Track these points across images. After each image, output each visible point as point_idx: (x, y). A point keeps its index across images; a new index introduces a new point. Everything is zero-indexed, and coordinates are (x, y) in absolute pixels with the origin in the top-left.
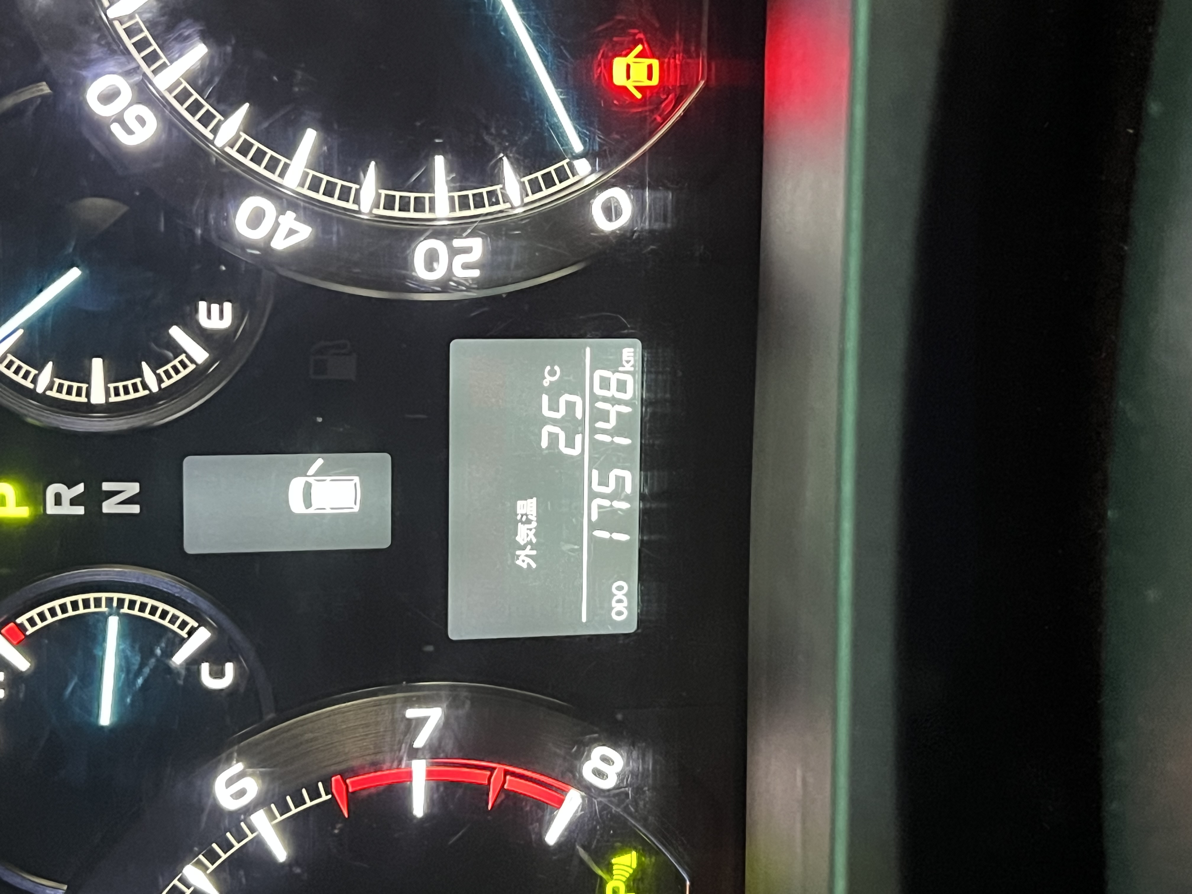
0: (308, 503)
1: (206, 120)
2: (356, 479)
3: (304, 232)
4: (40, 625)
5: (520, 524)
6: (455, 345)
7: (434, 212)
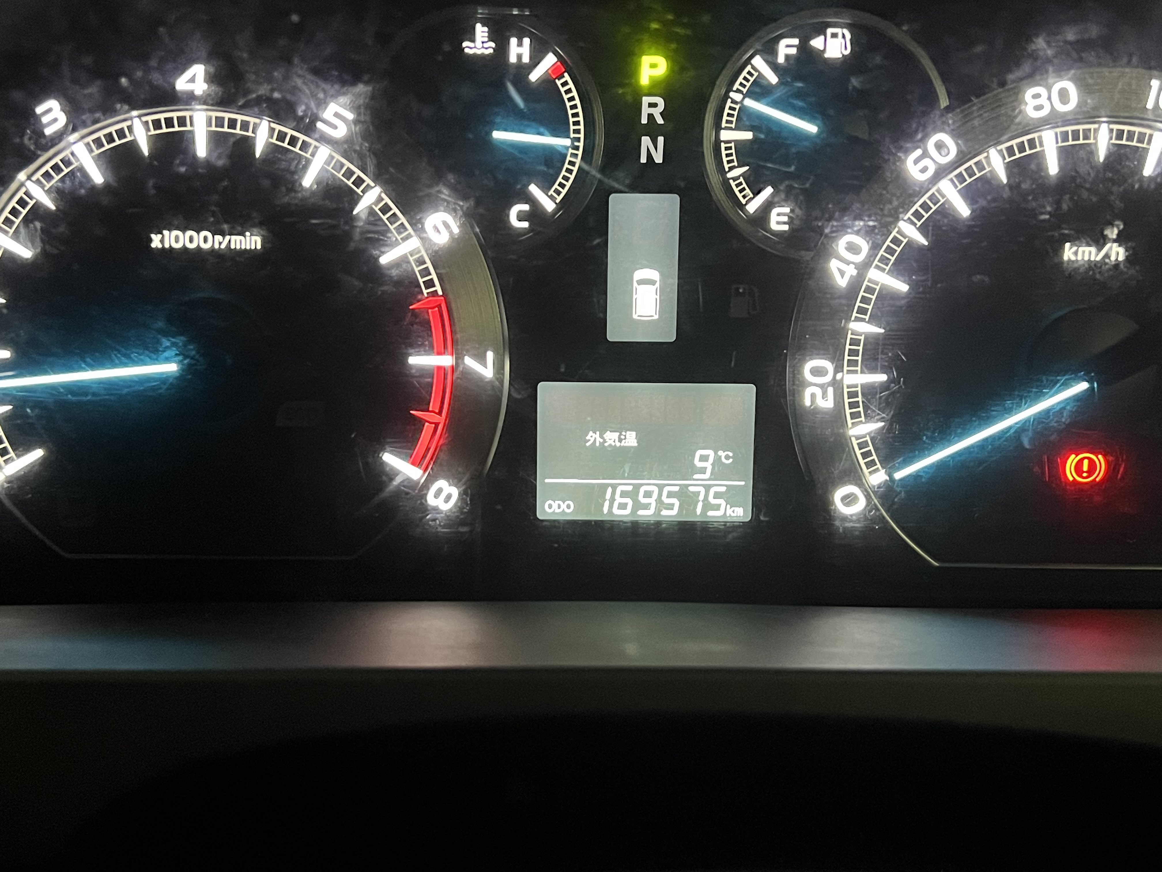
0: (642, 282)
1: (918, 215)
2: (656, 317)
3: (842, 282)
4: (563, 90)
5: (618, 434)
6: (752, 388)
7: (847, 373)
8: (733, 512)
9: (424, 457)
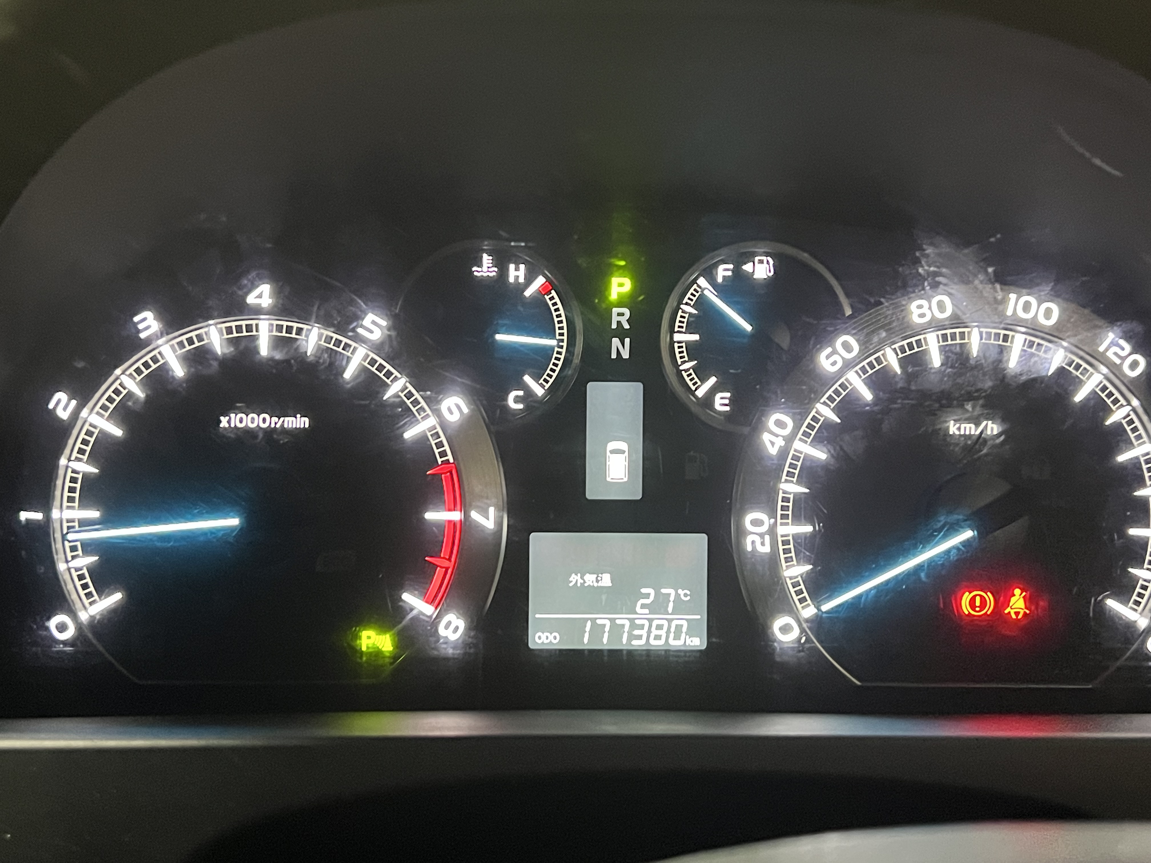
0: (614, 452)
1: (830, 398)
2: (626, 479)
3: (773, 451)
4: (550, 303)
5: (596, 576)
6: (704, 537)
7: (781, 525)
8: (692, 641)
9: (436, 596)
